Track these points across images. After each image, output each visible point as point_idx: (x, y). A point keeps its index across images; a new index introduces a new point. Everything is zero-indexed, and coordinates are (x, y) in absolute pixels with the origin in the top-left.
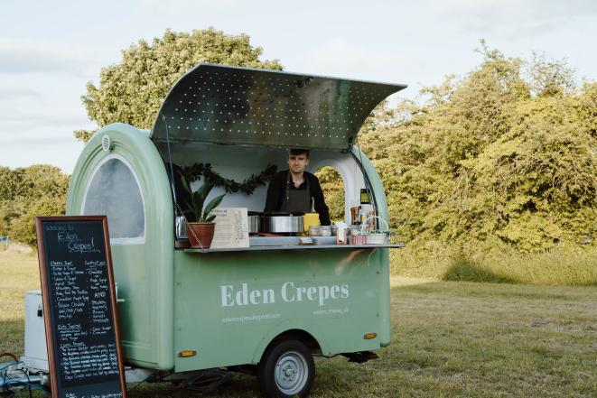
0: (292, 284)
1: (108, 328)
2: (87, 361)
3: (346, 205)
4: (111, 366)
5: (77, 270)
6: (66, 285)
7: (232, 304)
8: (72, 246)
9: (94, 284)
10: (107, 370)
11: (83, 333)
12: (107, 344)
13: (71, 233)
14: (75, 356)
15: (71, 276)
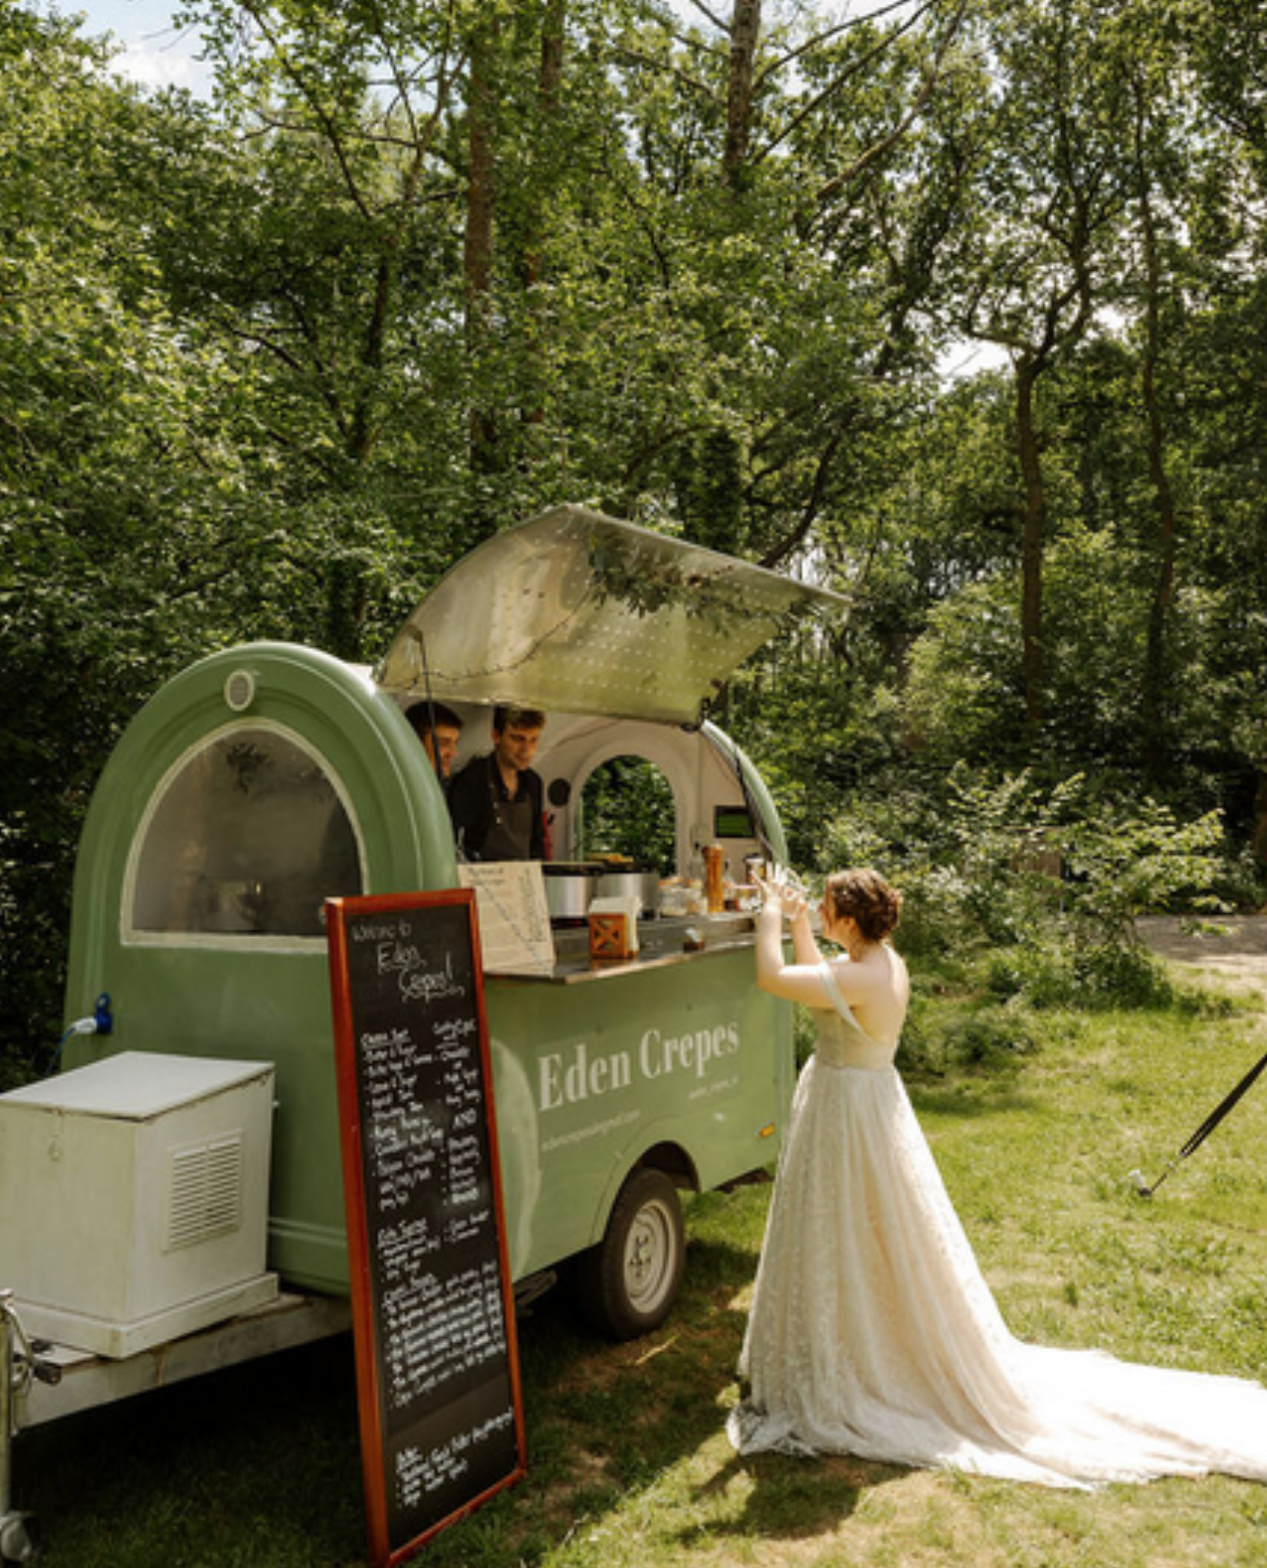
0: (657, 1033)
1: (482, 1217)
2: (440, 1332)
3: (678, 834)
4: (489, 1331)
5: (418, 1053)
6: (396, 1103)
7: (559, 1102)
8: (407, 983)
9: (450, 1089)
10: (482, 1348)
11: (431, 1245)
12: (479, 1268)
13: (406, 944)
14: (415, 1322)
15: (407, 1072)
